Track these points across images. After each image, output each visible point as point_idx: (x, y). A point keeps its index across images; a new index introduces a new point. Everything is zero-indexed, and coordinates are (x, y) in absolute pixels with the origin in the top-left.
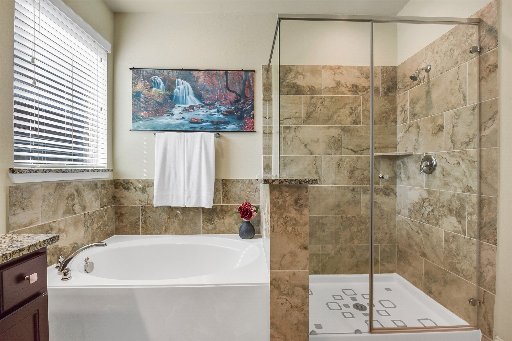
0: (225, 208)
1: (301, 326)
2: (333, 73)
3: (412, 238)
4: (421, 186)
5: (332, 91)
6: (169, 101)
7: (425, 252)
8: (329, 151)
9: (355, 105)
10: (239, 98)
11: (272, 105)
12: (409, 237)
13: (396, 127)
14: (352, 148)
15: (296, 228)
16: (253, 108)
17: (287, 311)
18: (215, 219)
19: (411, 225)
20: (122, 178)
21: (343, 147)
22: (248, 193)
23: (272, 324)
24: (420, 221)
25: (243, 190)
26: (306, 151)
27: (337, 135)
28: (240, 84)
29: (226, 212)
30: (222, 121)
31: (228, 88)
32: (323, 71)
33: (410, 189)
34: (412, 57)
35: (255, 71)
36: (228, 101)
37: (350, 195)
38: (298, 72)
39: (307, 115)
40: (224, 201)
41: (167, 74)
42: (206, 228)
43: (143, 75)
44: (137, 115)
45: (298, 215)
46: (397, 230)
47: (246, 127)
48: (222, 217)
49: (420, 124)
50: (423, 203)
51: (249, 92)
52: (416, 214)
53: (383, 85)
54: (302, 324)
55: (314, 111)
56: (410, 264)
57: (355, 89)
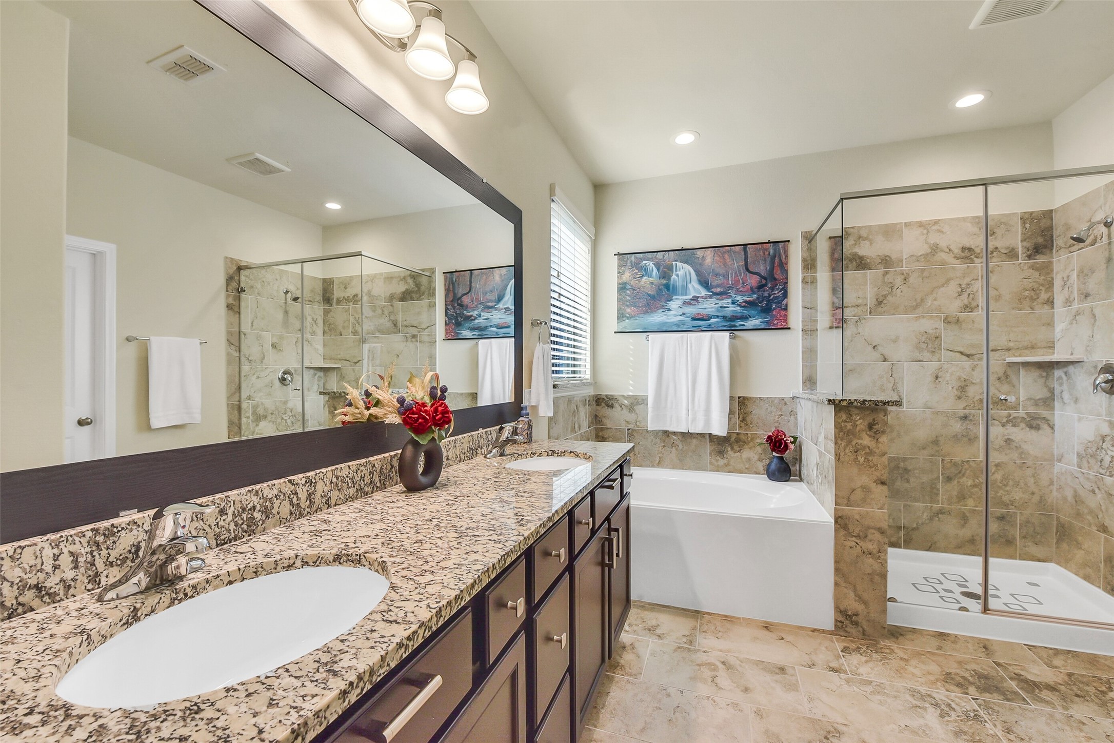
0: (743, 437)
1: (877, 577)
2: (925, 231)
3: (1083, 502)
4: (1099, 415)
5: (923, 260)
6: (665, 292)
7: (1106, 524)
8: (918, 354)
9: (967, 280)
10: (764, 282)
11: (816, 288)
12: (1078, 500)
13: (1054, 312)
14: (962, 350)
15: (870, 458)
16: (785, 295)
17: (857, 556)
18: (728, 451)
19: (1081, 479)
20: (604, 393)
21: (944, 349)
22: (779, 418)
23: (837, 570)
24: (1097, 472)
25: (771, 412)
26: (876, 355)
27: (933, 330)
28: (765, 262)
29: (744, 442)
30: (739, 315)
31: (747, 270)
32: (905, 231)
33: (1080, 419)
34: (1081, 197)
35: (789, 241)
36: (748, 287)
37: (957, 427)
38: (860, 237)
39: (877, 300)
40: (741, 427)
41: (661, 257)
42: (716, 463)
43: (631, 261)
44: (624, 312)
45: (873, 443)
46: (1055, 489)
47: (775, 322)
48: (738, 449)
49: (1097, 311)
50: (1101, 442)
51: (779, 272)
52: (1090, 460)
53: (1025, 244)
54: (877, 575)
55: (889, 293)
56: (1079, 546)
57: (967, 253)
